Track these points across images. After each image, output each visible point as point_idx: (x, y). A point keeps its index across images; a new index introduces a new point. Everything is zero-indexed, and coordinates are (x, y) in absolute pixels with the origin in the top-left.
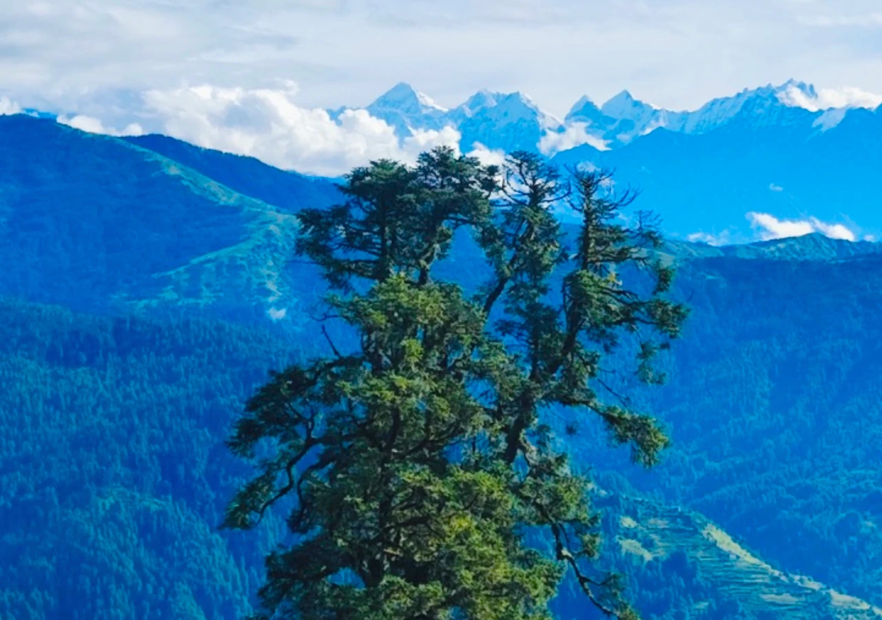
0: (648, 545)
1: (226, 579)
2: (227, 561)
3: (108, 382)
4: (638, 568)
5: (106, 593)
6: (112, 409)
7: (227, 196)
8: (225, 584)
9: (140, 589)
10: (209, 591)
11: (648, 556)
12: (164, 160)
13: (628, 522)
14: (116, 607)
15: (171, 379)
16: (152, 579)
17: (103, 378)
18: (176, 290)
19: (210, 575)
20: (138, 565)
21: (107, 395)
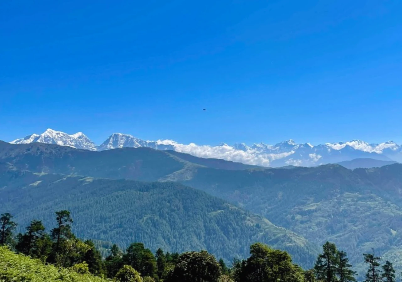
0: (252, 222)
1: (169, 232)
2: (169, 228)
3: (149, 195)
4: (250, 227)
5: (144, 236)
6: (150, 200)
7: (182, 161)
8: (168, 233)
9: (151, 235)
10: (165, 235)
11: (252, 225)
12: (170, 154)
13: (248, 218)
14: (146, 239)
15: (162, 194)
16: (154, 233)
17: (149, 194)
18: (171, 178)
19: (166, 232)
20: (151, 230)
21: (149, 197)
